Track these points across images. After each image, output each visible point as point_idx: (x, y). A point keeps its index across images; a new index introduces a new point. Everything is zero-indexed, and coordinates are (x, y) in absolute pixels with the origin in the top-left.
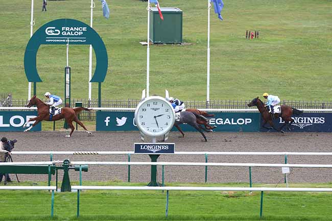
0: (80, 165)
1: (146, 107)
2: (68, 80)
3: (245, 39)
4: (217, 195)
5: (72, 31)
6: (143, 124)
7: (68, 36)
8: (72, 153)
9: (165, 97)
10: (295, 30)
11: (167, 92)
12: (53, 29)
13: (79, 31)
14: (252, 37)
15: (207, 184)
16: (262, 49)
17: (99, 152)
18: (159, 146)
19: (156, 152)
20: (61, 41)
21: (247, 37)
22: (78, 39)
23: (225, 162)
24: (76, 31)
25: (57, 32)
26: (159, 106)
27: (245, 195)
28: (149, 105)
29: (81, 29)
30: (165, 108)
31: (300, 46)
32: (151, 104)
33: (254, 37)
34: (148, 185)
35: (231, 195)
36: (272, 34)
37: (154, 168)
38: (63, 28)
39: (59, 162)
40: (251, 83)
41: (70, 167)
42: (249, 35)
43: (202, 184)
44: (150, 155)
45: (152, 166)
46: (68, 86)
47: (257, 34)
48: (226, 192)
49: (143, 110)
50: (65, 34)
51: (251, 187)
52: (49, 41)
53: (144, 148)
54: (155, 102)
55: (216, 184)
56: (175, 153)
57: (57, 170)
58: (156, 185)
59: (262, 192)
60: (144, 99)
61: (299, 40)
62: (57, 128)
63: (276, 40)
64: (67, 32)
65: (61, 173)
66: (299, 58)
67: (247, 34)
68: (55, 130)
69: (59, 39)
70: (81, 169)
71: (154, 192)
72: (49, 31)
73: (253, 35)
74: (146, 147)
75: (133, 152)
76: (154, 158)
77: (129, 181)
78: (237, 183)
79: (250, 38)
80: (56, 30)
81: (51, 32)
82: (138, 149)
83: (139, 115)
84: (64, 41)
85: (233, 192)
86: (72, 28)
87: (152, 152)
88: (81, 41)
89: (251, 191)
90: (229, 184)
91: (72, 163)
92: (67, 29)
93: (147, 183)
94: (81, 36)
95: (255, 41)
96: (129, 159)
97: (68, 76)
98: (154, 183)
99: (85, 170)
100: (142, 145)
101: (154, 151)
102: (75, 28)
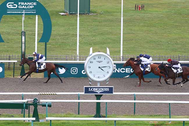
0: (47, 102)
1: (92, 60)
2: (23, 40)
3: (134, 10)
4: (146, 124)
5: (26, 5)
6: (91, 72)
7: (23, 9)
8: (38, 93)
9: (106, 53)
10: (169, 3)
11: (108, 49)
12: (12, 4)
13: (31, 5)
14: (139, 9)
15: (135, 116)
16: (149, 18)
17: (57, 93)
18: (102, 89)
19: (100, 93)
20: (18, 12)
21: (135, 9)
22: (30, 11)
23: (143, 100)
24: (29, 5)
25: (15, 6)
26: (102, 59)
27: (166, 124)
28: (95, 59)
29: (32, 4)
30: (106, 60)
31: (176, 15)
32: (97, 58)
33: (141, 9)
34: (94, 117)
35: (157, 124)
36: (153, 7)
37: (98, 104)
38: (19, 3)
39: (30, 100)
40: (147, 42)
41: (38, 104)
42: (137, 7)
43: (132, 116)
44: (95, 95)
45: (97, 103)
46: (23, 45)
47: (143, 7)
48: (152, 122)
49: (91, 62)
50: (21, 7)
51: (170, 118)
52: (9, 12)
53: (91, 90)
54: (99, 56)
55: (142, 116)
56: (114, 93)
57: (29, 106)
58: (100, 117)
59: (184, 121)
60: (91, 54)
61: (173, 11)
62: (16, 76)
63: (157, 11)
64: (22, 6)
65: (32, 108)
66: (177, 24)
67: (136, 7)
68: (14, 77)
69: (16, 11)
70: (47, 106)
71: (100, 122)
72: (9, 6)
73: (140, 8)
74: (93, 89)
75: (83, 93)
76: (98, 97)
77: (79, 114)
78: (157, 116)
79: (138, 9)
80: (14, 5)
81: (11, 6)
82: (87, 90)
83: (87, 66)
84: (20, 12)
85: (157, 122)
86: (26, 3)
87: (97, 93)
88: (32, 12)
89: (170, 121)
90: (151, 116)
91: (41, 101)
92: (22, 3)
93: (93, 115)
94: (33, 9)
95: (143, 12)
96: (79, 98)
97: (23, 38)
98: (98, 115)
99: (50, 106)
100: (89, 88)
101: (99, 92)
102: (28, 3)
